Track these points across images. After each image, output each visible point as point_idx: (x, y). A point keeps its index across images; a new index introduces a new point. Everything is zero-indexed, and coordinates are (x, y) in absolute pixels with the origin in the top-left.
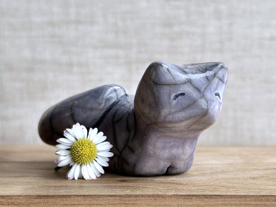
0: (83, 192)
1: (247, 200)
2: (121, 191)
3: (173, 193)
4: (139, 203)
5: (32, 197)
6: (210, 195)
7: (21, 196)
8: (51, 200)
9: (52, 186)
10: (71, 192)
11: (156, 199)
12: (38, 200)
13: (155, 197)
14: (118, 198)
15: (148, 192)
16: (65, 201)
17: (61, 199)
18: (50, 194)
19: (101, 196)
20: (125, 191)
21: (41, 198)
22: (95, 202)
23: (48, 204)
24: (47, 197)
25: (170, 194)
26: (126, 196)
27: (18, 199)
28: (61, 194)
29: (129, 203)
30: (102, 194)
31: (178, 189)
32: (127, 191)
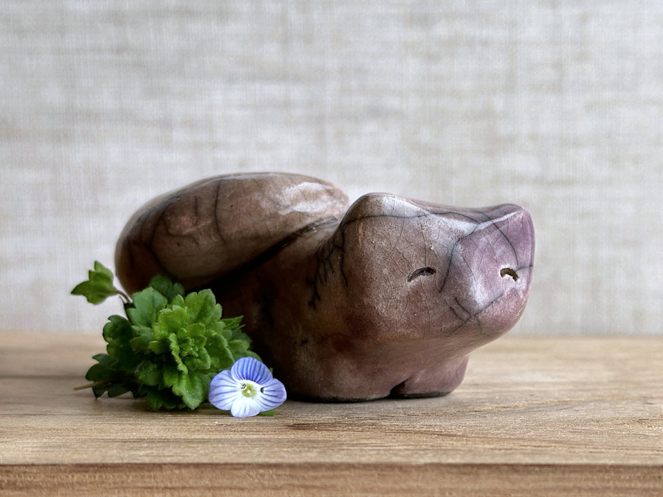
0: (195, 455)
1: (622, 477)
2: (295, 454)
3: (428, 459)
4: (339, 484)
5: (62, 468)
6: (527, 466)
7: (33, 465)
8: (110, 477)
9: (114, 441)
10: (164, 456)
11: (384, 475)
12: (77, 477)
13: (382, 470)
14: (285, 471)
15: (364, 456)
16: (147, 480)
17: (138, 474)
18: (108, 461)
19: (242, 466)
20: (303, 455)
21: (86, 472)
22: (226, 482)
23: (103, 486)
24: (102, 469)
25: (422, 461)
26: (306, 465)
27: (25, 472)
28: (138, 460)
29: (314, 484)
30: (243, 461)
31: (441, 450)
32: (309, 454)
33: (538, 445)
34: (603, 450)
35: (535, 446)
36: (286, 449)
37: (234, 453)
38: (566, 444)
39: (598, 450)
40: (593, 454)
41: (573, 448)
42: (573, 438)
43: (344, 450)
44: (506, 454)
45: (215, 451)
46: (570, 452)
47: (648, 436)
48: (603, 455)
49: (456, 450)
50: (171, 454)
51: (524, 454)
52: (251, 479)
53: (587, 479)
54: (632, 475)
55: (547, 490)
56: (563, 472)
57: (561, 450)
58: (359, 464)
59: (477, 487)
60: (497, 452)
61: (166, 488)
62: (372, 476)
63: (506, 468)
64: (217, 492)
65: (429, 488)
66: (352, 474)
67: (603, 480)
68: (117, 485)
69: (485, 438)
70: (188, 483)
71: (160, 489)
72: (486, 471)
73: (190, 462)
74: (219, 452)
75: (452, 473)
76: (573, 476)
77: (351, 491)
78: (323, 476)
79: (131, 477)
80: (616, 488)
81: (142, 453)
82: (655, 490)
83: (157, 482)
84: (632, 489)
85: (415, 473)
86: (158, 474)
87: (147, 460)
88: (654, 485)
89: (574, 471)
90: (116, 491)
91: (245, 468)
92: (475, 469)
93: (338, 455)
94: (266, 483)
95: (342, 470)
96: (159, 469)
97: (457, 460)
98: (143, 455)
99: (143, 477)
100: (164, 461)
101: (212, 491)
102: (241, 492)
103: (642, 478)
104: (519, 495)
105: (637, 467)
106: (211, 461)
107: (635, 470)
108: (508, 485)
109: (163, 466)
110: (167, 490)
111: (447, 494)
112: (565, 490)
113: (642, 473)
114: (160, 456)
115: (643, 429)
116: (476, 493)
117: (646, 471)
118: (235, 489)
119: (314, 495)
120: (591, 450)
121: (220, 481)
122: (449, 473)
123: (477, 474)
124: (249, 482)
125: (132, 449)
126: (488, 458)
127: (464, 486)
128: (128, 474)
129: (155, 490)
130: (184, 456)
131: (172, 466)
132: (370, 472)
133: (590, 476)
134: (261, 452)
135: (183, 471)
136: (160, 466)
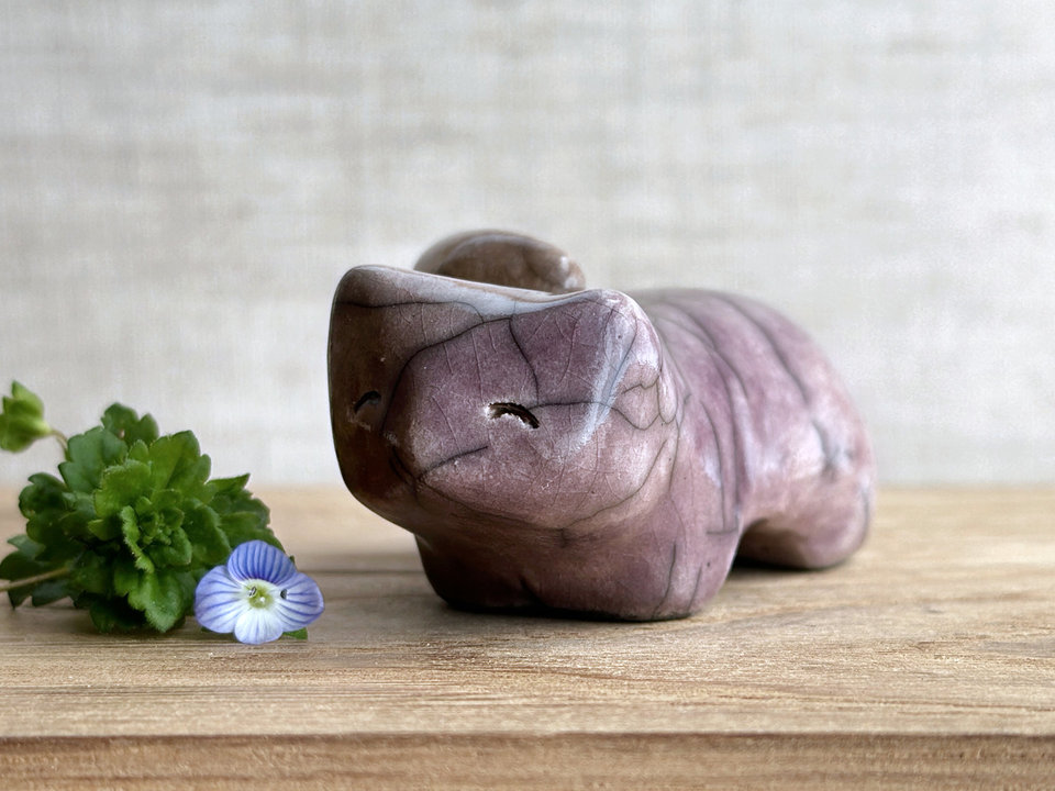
33: (750, 695)
34: (862, 705)
35: (745, 698)
36: (321, 707)
37: (234, 714)
38: (798, 692)
39: (855, 705)
40: (845, 713)
41: (810, 700)
42: (809, 682)
43: (421, 706)
44: (696, 714)
45: (203, 710)
46: (806, 709)
47: (937, 676)
48: (862, 714)
49: (611, 706)
50: (126, 718)
51: (727, 712)
52: (261, 763)
53: (836, 759)
54: (914, 751)
55: (766, 778)
56: (795, 748)
57: (790, 705)
58: (444, 735)
59: (647, 774)
60: (681, 708)
61: (117, 778)
62: (467, 755)
63: (695, 740)
64: (203, 785)
65: (565, 774)
66: (434, 753)
67: (863, 760)
68: (33, 775)
69: (660, 682)
70: (153, 769)
71: (106, 781)
72: (662, 746)
73: (158, 733)
74: (210, 712)
75: (602, 749)
76: (811, 753)
77: (432, 781)
78: (384, 757)
79: (56, 760)
80: (885, 774)
81: (77, 716)
82: (952, 777)
83: (100, 768)
84: (913, 775)
85: (541, 750)
86: (102, 754)
87: (85, 730)
88: (951, 768)
89: (815, 746)
90: (31, 784)
91: (250, 743)
92: (643, 742)
93: (410, 719)
94: (287, 768)
95: (415, 745)
96: (103, 745)
97: (613, 726)
98: (79, 721)
99: (77, 760)
100: (114, 733)
101: (194, 783)
102: (244, 784)
103: (930, 756)
104: (720, 787)
105: (923, 738)
106: (193, 732)
107: (919, 742)
108: (699, 770)
109: (111, 741)
110: (118, 782)
111: (596, 785)
112: (799, 777)
113: (930, 748)
114: (106, 722)
115: (926, 662)
116: (645, 784)
117: (937, 745)
118: (234, 779)
119: (367, 789)
120: (840, 705)
121: (209, 766)
122: (597, 748)
123: (646, 751)
124: (257, 766)
125: (62, 708)
126: (664, 721)
127: (624, 772)
128: (51, 754)
129: (97, 783)
130: (148, 722)
131: (125, 742)
132: (463, 749)
133: (841, 754)
134: (279, 711)
135: (146, 749)
136: (106, 742)
